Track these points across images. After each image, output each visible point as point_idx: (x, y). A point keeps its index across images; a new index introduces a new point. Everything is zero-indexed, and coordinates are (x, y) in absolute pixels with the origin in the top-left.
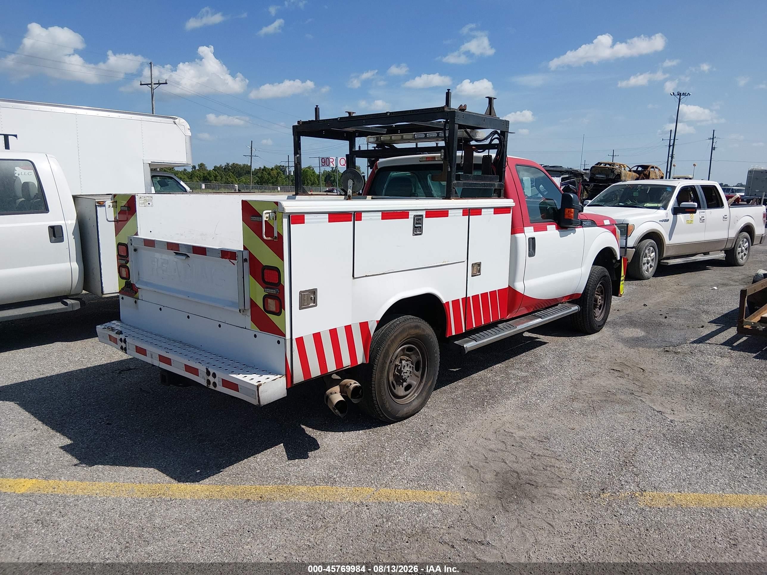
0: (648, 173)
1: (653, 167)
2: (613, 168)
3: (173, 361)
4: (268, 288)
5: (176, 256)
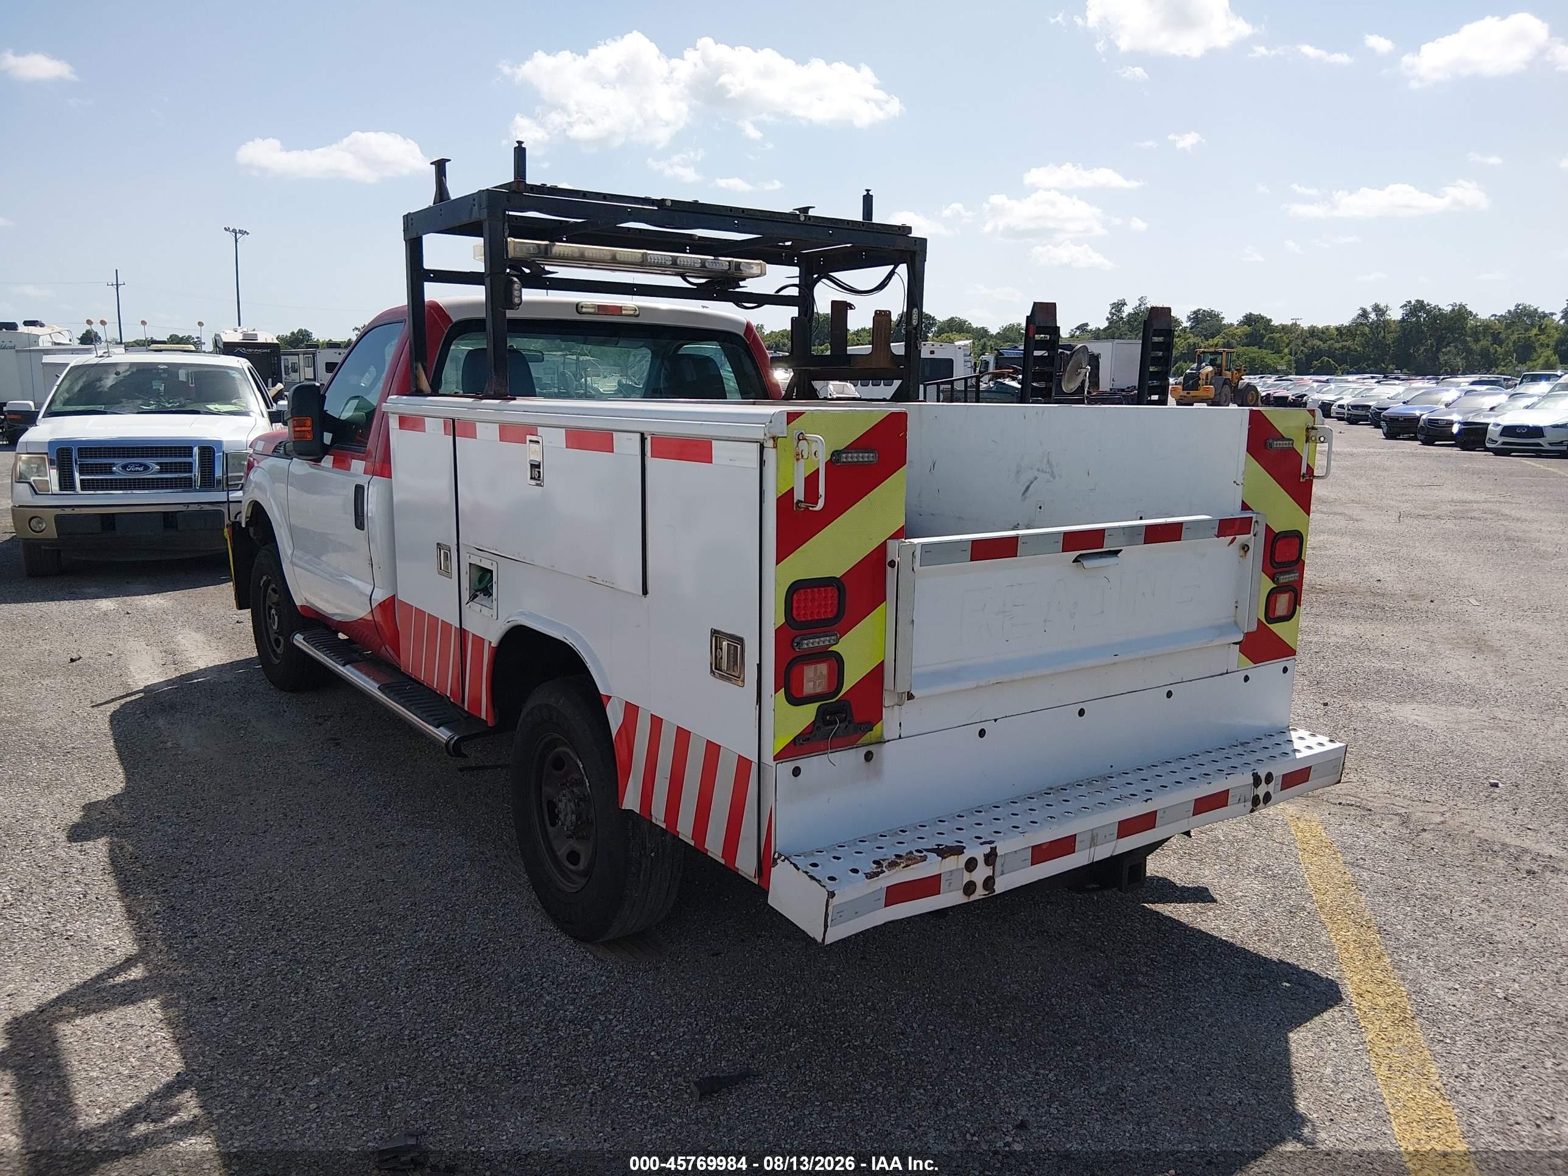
3: (1164, 810)
4: (1282, 573)
5: (1087, 563)
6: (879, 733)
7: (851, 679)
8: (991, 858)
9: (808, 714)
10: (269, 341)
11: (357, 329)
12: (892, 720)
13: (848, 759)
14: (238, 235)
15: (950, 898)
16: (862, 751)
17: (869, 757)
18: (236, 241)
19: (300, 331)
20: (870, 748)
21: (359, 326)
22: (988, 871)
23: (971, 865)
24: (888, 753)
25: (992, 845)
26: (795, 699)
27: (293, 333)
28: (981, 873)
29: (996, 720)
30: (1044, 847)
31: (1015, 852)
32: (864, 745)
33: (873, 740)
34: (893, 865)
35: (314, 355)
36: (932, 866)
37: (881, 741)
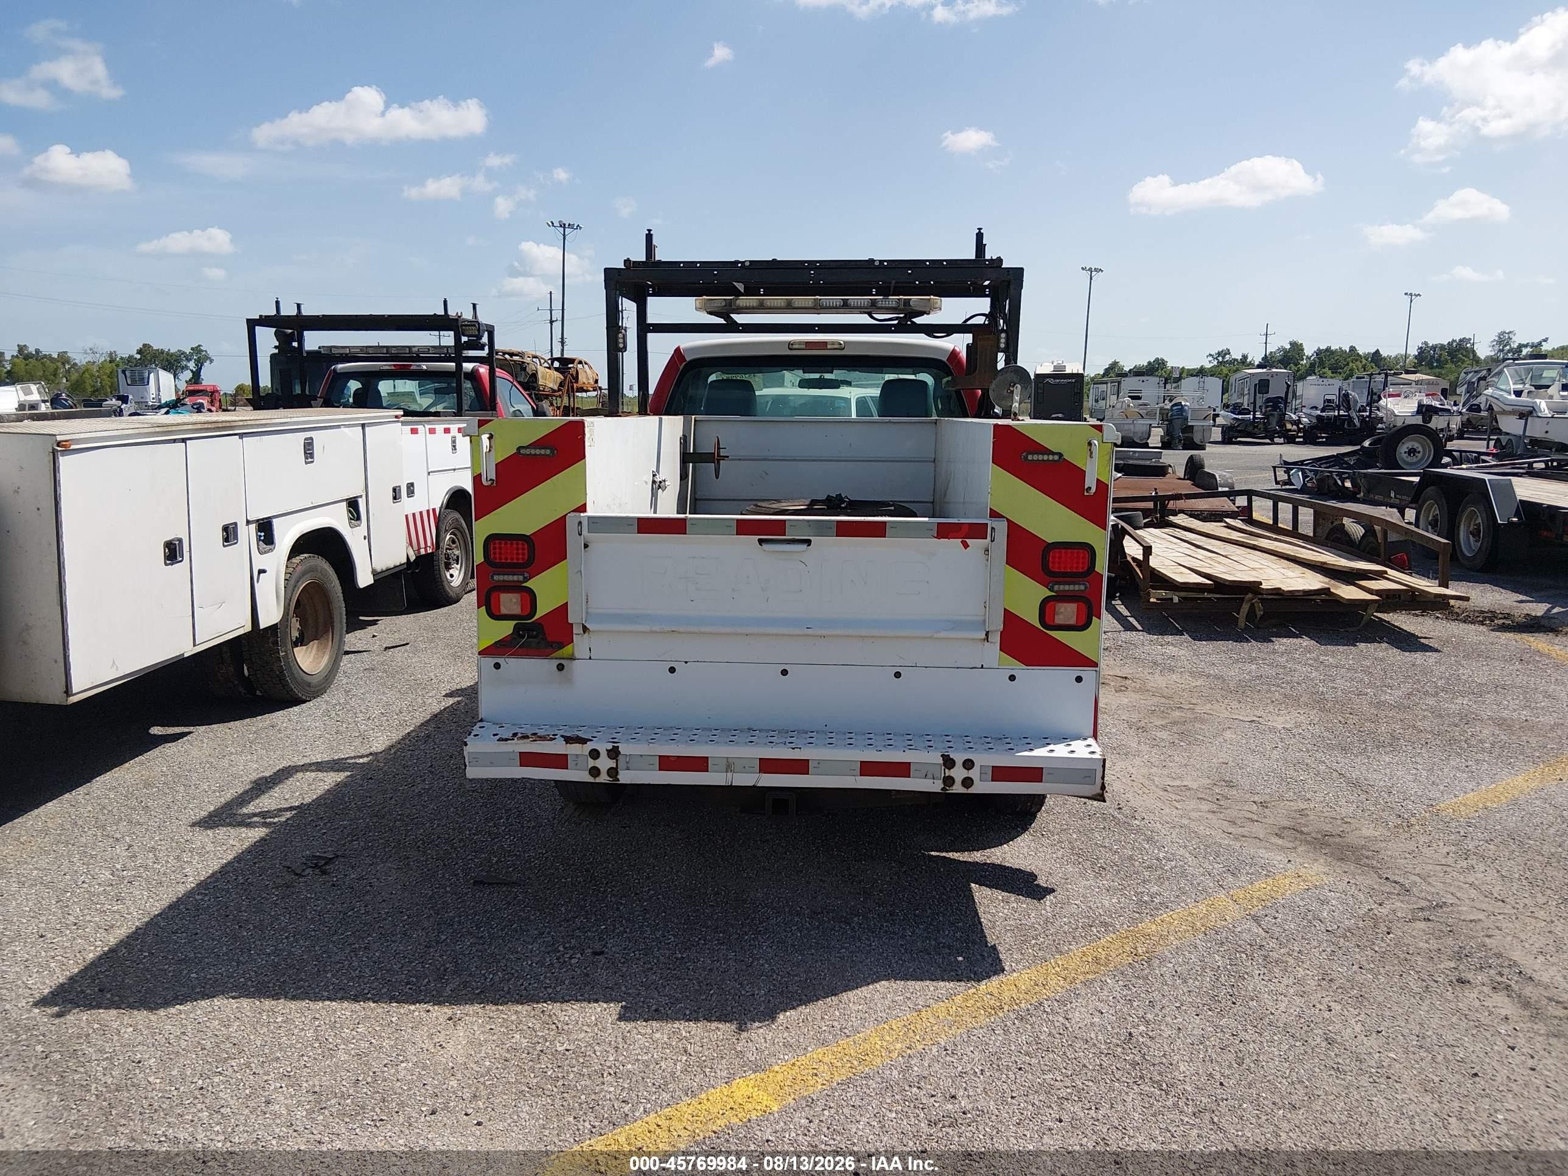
0: (574, 373)
1: (580, 362)
2: (523, 362)
3: (819, 762)
4: (1059, 583)
5: (765, 546)
6: (570, 652)
7: (542, 610)
8: (614, 753)
9: (506, 628)
10: (1075, 372)
11: (1210, 355)
12: (580, 645)
13: (546, 666)
14: (1094, 273)
15: (576, 774)
16: (556, 662)
17: (561, 667)
18: (1091, 279)
19: (1157, 360)
20: (562, 662)
21: (1213, 353)
22: (612, 764)
23: (595, 754)
24: (577, 668)
25: (616, 745)
26: (495, 615)
27: (1149, 363)
28: (604, 763)
29: (686, 662)
30: (673, 759)
31: (641, 756)
32: (556, 658)
33: (565, 656)
34: (525, 737)
35: (1119, 383)
36: (557, 747)
37: (572, 658)
